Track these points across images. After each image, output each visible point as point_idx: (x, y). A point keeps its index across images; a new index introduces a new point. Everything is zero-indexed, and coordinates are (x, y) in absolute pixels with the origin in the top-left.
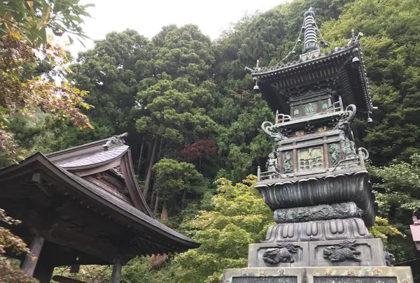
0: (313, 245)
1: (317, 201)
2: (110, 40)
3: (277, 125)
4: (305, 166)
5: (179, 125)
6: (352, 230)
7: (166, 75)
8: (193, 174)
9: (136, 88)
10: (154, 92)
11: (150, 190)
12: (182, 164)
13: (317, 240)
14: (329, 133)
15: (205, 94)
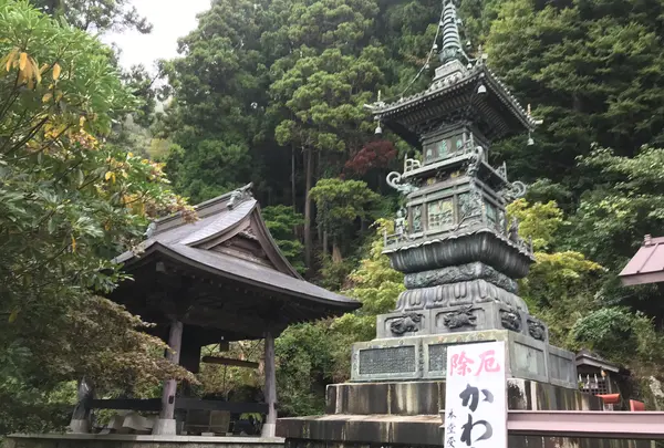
0: (434, 312)
1: (443, 264)
2: (217, 11)
3: (406, 174)
4: (435, 222)
5: (335, 125)
6: (473, 293)
7: (307, 49)
8: (366, 196)
9: (268, 77)
10: (293, 82)
11: (313, 224)
12: (349, 182)
13: (440, 306)
14: (459, 181)
15: (368, 69)
